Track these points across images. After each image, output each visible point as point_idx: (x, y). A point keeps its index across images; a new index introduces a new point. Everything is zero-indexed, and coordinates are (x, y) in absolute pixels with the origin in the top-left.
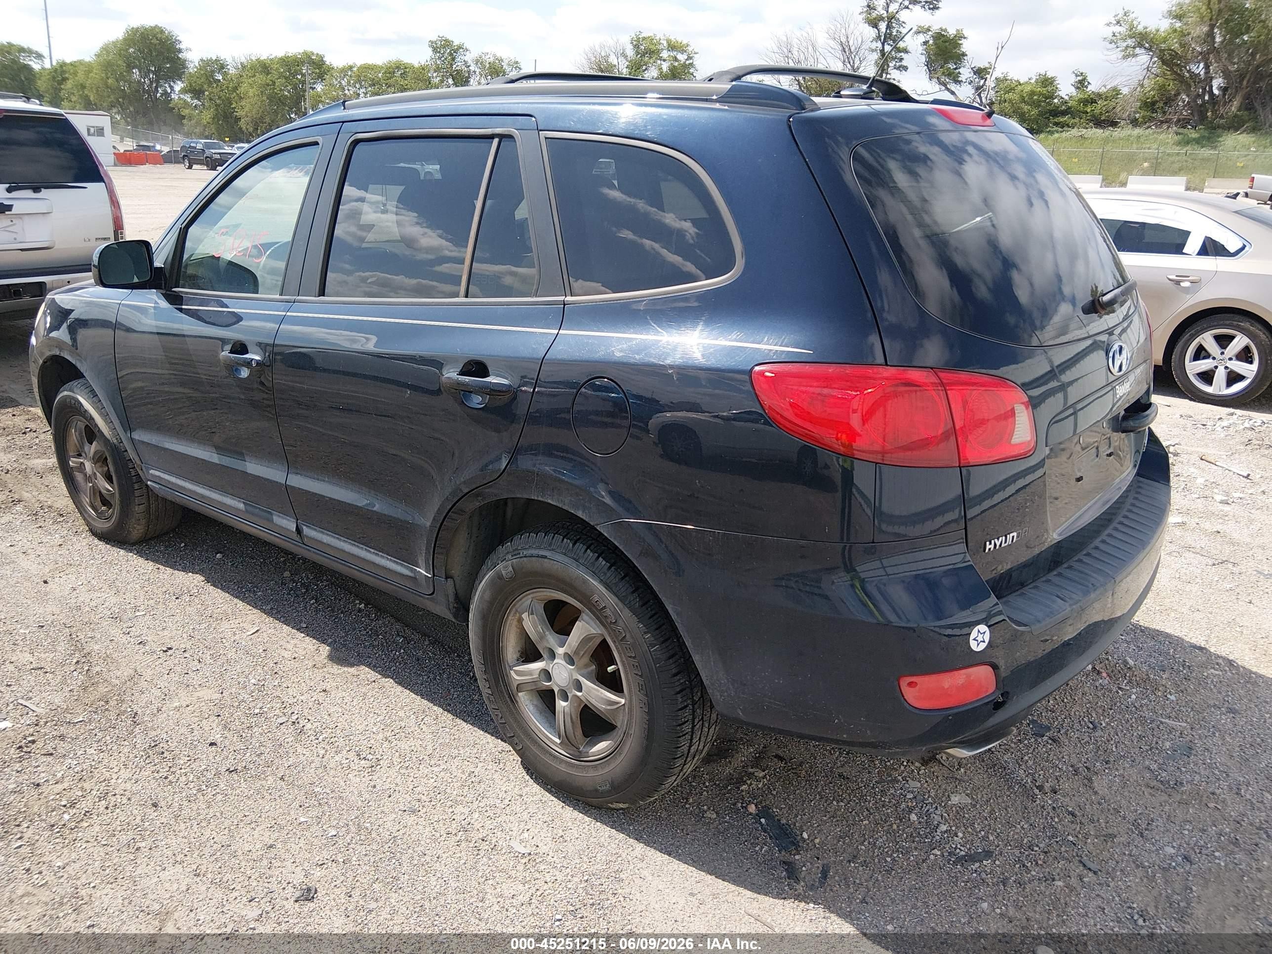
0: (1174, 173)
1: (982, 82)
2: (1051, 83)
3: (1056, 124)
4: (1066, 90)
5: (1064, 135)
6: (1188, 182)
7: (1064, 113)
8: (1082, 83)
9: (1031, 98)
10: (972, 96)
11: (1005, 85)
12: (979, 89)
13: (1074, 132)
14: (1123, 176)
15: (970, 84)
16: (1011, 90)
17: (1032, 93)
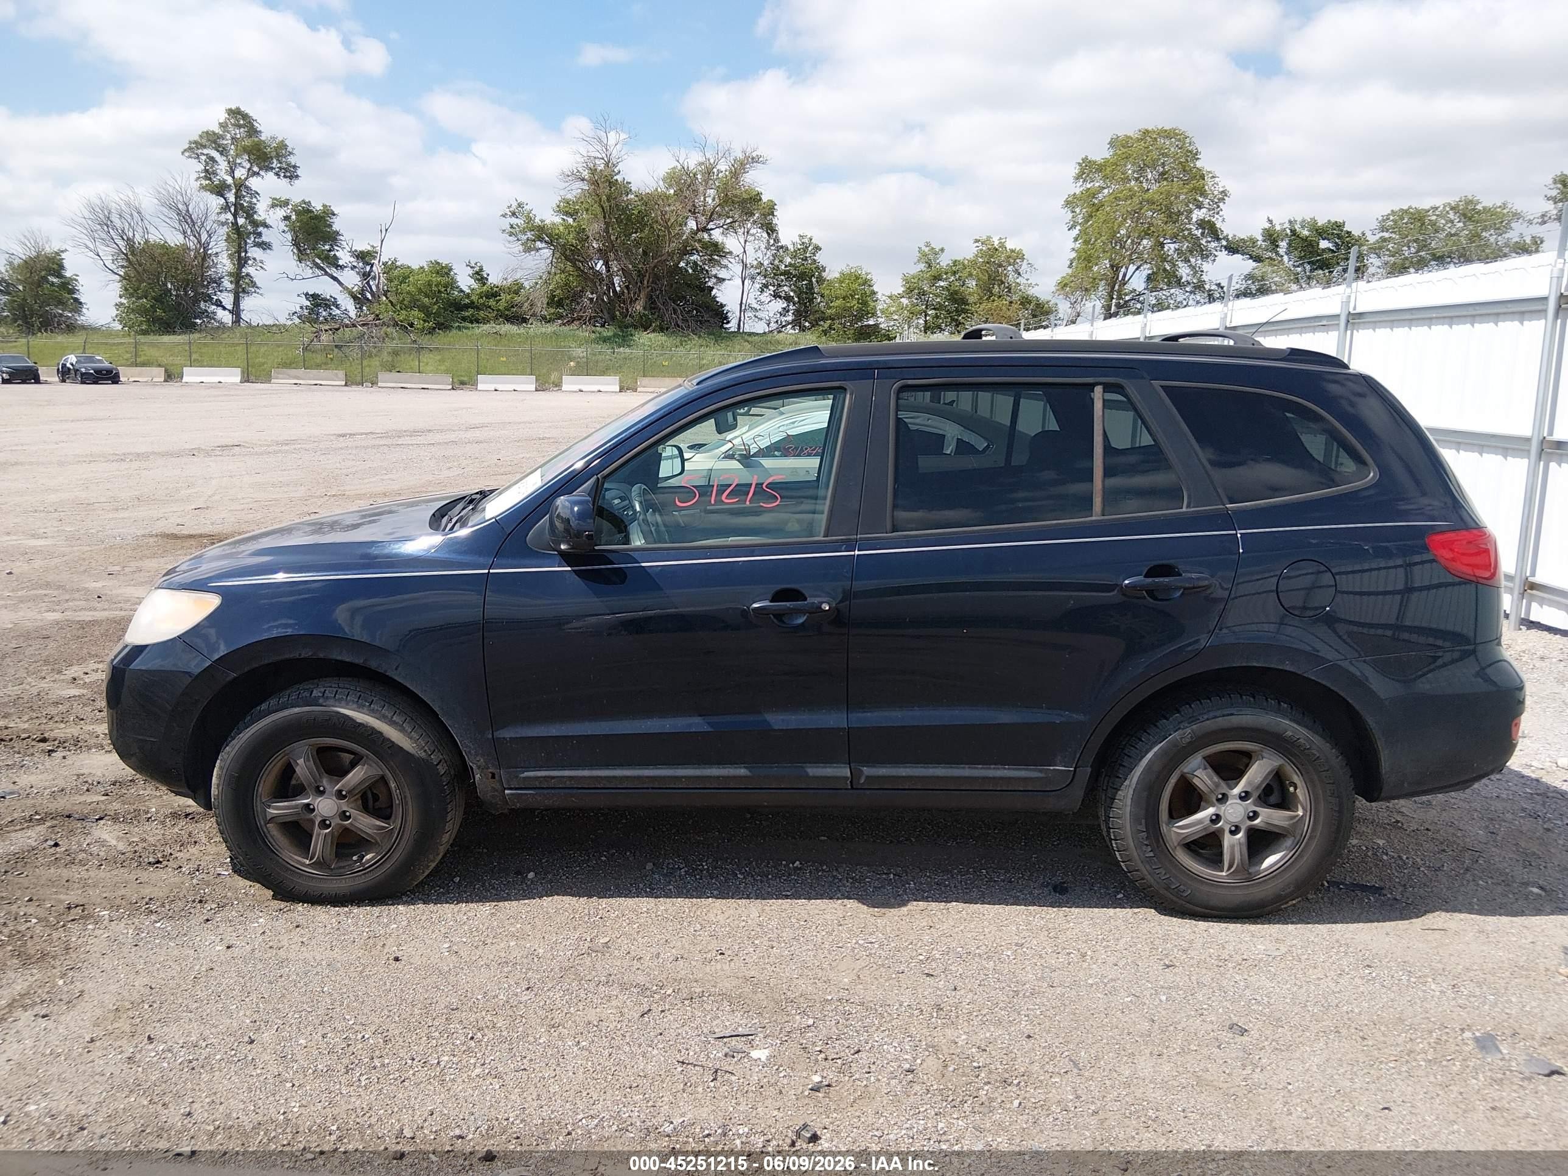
0: (603, 373)
1: (368, 268)
2: (448, 274)
3: (464, 319)
4: (465, 282)
5: (477, 331)
6: (621, 382)
7: (466, 307)
8: (479, 276)
9: (429, 290)
10: (360, 284)
11: (396, 273)
12: (366, 276)
13: (485, 328)
14: (554, 376)
15: (352, 269)
16: (404, 279)
17: (429, 284)
